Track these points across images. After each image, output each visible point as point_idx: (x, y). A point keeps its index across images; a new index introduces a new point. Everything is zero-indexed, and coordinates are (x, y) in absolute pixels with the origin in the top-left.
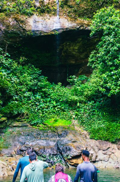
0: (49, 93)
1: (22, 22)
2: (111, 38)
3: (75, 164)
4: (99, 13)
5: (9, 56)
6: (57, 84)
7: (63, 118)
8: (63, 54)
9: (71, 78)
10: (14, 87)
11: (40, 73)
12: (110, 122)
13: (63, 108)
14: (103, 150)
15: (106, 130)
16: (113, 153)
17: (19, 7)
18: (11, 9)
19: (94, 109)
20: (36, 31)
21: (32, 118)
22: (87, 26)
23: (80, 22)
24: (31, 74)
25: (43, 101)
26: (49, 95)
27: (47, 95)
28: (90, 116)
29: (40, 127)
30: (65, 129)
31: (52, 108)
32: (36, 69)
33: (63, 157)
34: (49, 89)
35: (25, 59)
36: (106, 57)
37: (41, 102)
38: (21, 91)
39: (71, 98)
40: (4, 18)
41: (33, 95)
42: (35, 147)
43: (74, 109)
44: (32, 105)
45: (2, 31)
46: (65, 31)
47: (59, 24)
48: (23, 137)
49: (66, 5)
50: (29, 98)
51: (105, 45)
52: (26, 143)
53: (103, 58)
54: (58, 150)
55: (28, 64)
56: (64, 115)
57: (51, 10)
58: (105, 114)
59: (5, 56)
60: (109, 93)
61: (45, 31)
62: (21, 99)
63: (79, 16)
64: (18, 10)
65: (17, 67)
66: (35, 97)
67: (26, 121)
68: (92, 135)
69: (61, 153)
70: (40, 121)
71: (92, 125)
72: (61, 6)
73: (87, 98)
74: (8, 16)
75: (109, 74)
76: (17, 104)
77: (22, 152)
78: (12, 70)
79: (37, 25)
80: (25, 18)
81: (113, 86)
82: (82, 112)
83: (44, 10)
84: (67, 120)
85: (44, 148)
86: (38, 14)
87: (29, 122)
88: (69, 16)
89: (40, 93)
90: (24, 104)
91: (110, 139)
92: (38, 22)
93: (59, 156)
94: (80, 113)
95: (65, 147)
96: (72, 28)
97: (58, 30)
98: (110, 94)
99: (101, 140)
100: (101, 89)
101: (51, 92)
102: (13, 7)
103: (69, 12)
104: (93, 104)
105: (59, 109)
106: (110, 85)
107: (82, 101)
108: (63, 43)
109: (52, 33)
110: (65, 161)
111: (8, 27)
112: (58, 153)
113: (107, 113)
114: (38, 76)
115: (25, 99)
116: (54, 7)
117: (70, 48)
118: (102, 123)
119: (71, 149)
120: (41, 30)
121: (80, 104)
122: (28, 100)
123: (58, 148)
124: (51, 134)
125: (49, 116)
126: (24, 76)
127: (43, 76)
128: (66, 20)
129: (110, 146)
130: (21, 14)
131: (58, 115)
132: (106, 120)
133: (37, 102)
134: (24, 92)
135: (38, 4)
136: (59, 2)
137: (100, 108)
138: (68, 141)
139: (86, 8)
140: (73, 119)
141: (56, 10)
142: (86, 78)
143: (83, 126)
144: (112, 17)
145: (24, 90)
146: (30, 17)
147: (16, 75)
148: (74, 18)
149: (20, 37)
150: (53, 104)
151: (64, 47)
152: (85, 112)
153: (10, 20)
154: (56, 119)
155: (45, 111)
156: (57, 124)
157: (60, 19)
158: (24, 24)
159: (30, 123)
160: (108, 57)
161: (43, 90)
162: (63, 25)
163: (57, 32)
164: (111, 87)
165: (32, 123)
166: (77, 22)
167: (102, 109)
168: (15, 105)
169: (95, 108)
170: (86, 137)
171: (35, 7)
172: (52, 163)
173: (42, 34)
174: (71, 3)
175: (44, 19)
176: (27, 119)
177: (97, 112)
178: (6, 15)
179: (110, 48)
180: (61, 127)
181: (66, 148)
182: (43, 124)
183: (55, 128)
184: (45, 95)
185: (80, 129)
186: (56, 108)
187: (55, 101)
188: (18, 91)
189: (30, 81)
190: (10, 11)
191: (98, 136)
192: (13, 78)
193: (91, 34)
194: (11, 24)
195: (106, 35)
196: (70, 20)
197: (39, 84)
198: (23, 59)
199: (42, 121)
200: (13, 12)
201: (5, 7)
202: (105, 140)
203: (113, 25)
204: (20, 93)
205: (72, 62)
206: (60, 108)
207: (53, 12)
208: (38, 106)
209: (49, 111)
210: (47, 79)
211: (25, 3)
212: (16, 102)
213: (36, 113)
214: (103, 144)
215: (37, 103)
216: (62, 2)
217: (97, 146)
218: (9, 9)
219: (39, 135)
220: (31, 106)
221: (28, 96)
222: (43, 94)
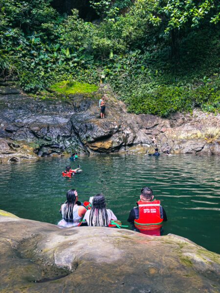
0: (56, 34)
3: (99, 148)
7: (83, 80)
12: (163, 86)
13: (83, 62)
14: (147, 129)
15: (156, 98)
16: (162, 132)
19: (139, 65)
21: (26, 78)
25: (45, 49)
26: (57, 37)
27: (53, 36)
28: (131, 76)
29: (42, 95)
30: (87, 97)
31: (63, 62)
33: (80, 139)
34: (57, 26)
37: (42, 51)
39: (97, 43)
41: (25, 36)
42: (33, 125)
43: (104, 65)
44: (23, 54)
48: (12, 111)
50: (15, 40)
52: (16, 121)
54: (73, 130)
56: (86, 74)
58: (157, 72)
60: (167, 26)
62: (0, 43)
66: (28, 39)
67: (14, 84)
68: (132, 106)
69: (77, 134)
70: (41, 86)
71: (133, 91)
73: (128, 44)
77: (9, 134)
81: (176, 11)
82: (118, 70)
84: (91, 84)
85: (48, 127)
87: (21, 86)
89: (38, 33)
90: (7, 52)
91: (160, 111)
93: (75, 139)
94: (115, 72)
95: (84, 125)
98: (168, 28)
99: (146, 113)
100: (153, 19)
101: (61, 31)
104: (139, 55)
105: (76, 64)
106: (170, 8)
107: (120, 49)
110: (83, 144)
112: (73, 134)
113: (161, 71)
115: (8, 43)
118: (151, 87)
119: (94, 127)
121: (116, 55)
122: (14, 45)
123: (73, 127)
124: (61, 106)
125: (58, 77)
129: (158, 122)
131: (74, 75)
132: (157, 83)
133: (34, 50)
134: (4, 29)
137: (150, 63)
138: (91, 115)
140: (101, 82)
143: (117, 93)
145: (3, 22)
150: (65, 55)
152: (122, 70)
154: (71, 82)
155: (50, 67)
156: (72, 91)
159: (23, 87)
161: (44, 25)
164: (171, 13)
165: (27, 89)
167: (153, 64)
169: (142, 62)
170: (121, 110)
172: (61, 148)
176: (16, 81)
177: (144, 69)
180: (80, 96)
181: (86, 126)
182: (47, 90)
183: (69, 97)
184: (50, 38)
185: (112, 99)
186: (70, 63)
187: (68, 48)
189: (14, 5)
191: (141, 108)
197: (34, 11)
199: (46, 85)
202: (152, 114)
206: (78, 62)
208: (36, 57)
209: (57, 67)
210: (50, 2)
213: (32, 70)
214: (148, 120)
215: (33, 52)
217: (138, 123)
219: (41, 108)
220: (21, 57)
221: (12, 36)
222: (45, 36)
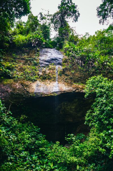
0: (46, 153)
1: (27, 86)
2: (104, 100)
4: (91, 79)
5: (11, 114)
6: (55, 143)
8: (61, 113)
9: (69, 137)
10: (10, 145)
11: (38, 130)
17: (25, 75)
18: (19, 77)
20: (38, 93)
22: (81, 89)
23: (75, 86)
24: (29, 132)
25: (39, 163)
26: (47, 155)
27: (44, 155)
32: (35, 127)
34: (47, 149)
35: (26, 117)
36: (102, 117)
37: (37, 164)
38: (17, 150)
39: (69, 160)
40: (13, 83)
41: (30, 156)
44: (27, 167)
45: (9, 93)
46: (62, 93)
47: (58, 87)
49: (64, 74)
50: (24, 159)
51: (99, 105)
53: (99, 117)
55: (27, 122)
57: (51, 78)
59: (7, 114)
60: (110, 154)
61: (46, 93)
62: (16, 160)
63: (75, 82)
64: (24, 77)
65: (17, 125)
66: (31, 157)
72: (59, 75)
73: (87, 160)
74: (16, 82)
75: (107, 133)
76: (11, 166)
78: (11, 127)
79: (39, 88)
80: (29, 83)
83: (46, 78)
86: (40, 81)
88: (66, 82)
89: (37, 153)
90: (19, 166)
92: (40, 86)
96: (69, 91)
97: (56, 92)
100: (101, 149)
101: (49, 151)
102: (21, 75)
103: (66, 79)
104: (94, 167)
106: (109, 144)
107: (82, 163)
108: (62, 103)
109: (51, 95)
111: (14, 89)
114: (37, 134)
115: (20, 160)
116: (54, 76)
117: (67, 107)
120: (42, 92)
121: (80, 167)
122: (24, 161)
126: (22, 133)
127: (41, 134)
128: (64, 85)
130: (27, 80)
133: (33, 164)
134: (20, 152)
135: (41, 74)
136: (58, 72)
139: (79, 76)
141: (55, 77)
142: (84, 137)
144: (102, 83)
145: (21, 149)
146: (33, 82)
147: (14, 133)
148: (70, 83)
149: (24, 98)
150: (50, 167)
151: (62, 107)
153: (17, 84)
157: (59, 84)
158: (28, 88)
160: (103, 116)
161: (41, 149)
162: (61, 88)
163: (56, 94)
164: (111, 147)
166: (73, 86)
168: (9, 167)
171: (38, 75)
173: (43, 96)
174: (67, 73)
175: (45, 84)
178: (14, 81)
179: (104, 108)
184: (43, 156)
187: (52, 163)
188: (15, 150)
189: (28, 139)
190: (18, 78)
192: (12, 136)
193: (85, 96)
194: (17, 87)
195: (99, 96)
196: (67, 85)
197: (37, 142)
198: (23, 117)
200: (20, 79)
201: (15, 75)
203: (104, 89)
204: (15, 153)
205: (69, 120)
207: (53, 79)
208: (34, 168)
210: (45, 137)
211: (31, 73)
212: (10, 163)
215: (33, 165)
216: (60, 72)
218: (17, 76)
220: (26, 169)
221: (24, 156)
222: (40, 154)
